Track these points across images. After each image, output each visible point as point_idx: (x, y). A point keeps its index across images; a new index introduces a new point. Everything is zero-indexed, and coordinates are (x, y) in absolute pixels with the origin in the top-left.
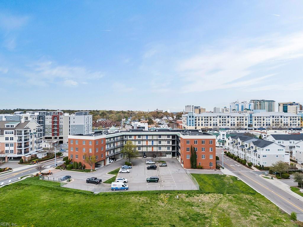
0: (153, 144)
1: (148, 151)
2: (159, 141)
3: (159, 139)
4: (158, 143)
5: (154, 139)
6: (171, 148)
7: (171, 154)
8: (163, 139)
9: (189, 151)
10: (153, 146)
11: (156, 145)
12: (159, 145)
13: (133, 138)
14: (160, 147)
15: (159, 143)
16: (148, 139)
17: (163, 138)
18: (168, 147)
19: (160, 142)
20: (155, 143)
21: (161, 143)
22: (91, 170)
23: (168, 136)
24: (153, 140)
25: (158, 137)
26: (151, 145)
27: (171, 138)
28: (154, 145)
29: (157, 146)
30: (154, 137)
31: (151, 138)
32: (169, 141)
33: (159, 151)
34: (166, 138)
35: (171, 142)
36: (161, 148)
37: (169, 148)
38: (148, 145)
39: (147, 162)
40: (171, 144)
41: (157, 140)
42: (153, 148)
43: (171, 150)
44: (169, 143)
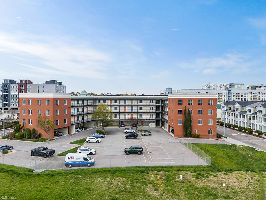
0: (132, 110)
1: (127, 118)
2: (140, 107)
3: (140, 104)
4: (139, 109)
5: (134, 104)
7: (154, 123)
8: (145, 104)
9: (181, 114)
10: (132, 113)
11: (136, 111)
12: (139, 111)
13: (108, 103)
14: (141, 114)
16: (127, 104)
18: (151, 114)
19: (141, 109)
20: (135, 109)
22: (47, 139)
23: (151, 100)
24: (132, 106)
25: (139, 101)
26: (130, 111)
27: (154, 103)
28: (134, 111)
29: (138, 113)
30: (134, 101)
31: (130, 104)
32: (152, 107)
33: (139, 118)
34: (148, 103)
35: (154, 108)
36: (142, 116)
37: (151, 116)
38: (127, 111)
39: (125, 131)
40: (154, 110)
41: (138, 105)
42: (132, 115)
43: (154, 117)
44: (152, 110)
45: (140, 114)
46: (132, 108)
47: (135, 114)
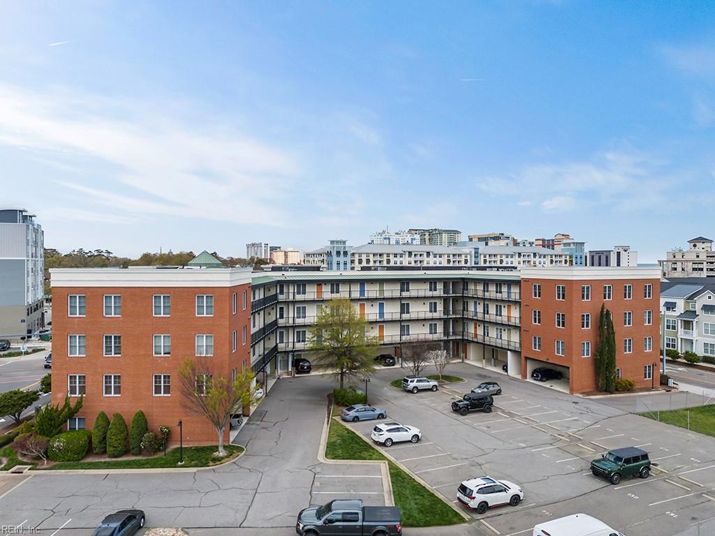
0: (381, 314)
2: (404, 304)
3: (403, 295)
4: (399, 309)
5: (386, 295)
6: (440, 329)
8: (416, 294)
9: (587, 326)
10: (381, 323)
11: (392, 317)
12: (401, 316)
13: (311, 292)
14: (404, 325)
15: (403, 312)
17: (415, 291)
18: (432, 323)
19: (404, 309)
21: (408, 312)
22: (216, 448)
23: (433, 282)
25: (399, 286)
26: (376, 317)
27: (440, 291)
28: (386, 317)
29: (395, 322)
31: (376, 295)
32: (435, 303)
33: (400, 339)
34: (423, 290)
35: (440, 307)
36: (408, 330)
37: (433, 330)
39: (412, 386)
41: (396, 299)
42: (381, 329)
43: (439, 334)
44: (435, 311)
45: (402, 327)
46: (381, 306)
47: (390, 325)
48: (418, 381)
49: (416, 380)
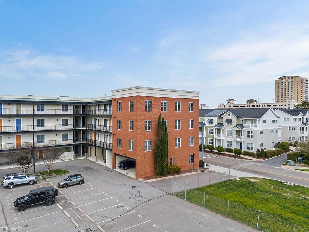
0: (18, 126)
1: (5, 147)
2: (39, 121)
3: (40, 113)
4: (36, 124)
5: (22, 112)
6: (71, 137)
7: (70, 151)
8: (52, 113)
10: (18, 133)
11: (31, 129)
12: (37, 129)
14: (41, 135)
15: (39, 126)
16: (5, 112)
18: (64, 133)
19: (41, 123)
20: (27, 125)
21: (43, 126)
23: (65, 105)
24: (18, 117)
25: (36, 107)
26: (14, 129)
27: (71, 111)
28: (22, 129)
29: (33, 132)
30: (22, 107)
31: (14, 112)
32: (67, 120)
33: (38, 145)
35: (71, 122)
37: (65, 137)
38: (5, 130)
40: (71, 126)
41: (33, 116)
42: (18, 138)
43: (70, 140)
44: (67, 125)
45: (39, 136)
46: (18, 122)
47: (27, 135)
48: (14, 178)
49: (12, 177)
